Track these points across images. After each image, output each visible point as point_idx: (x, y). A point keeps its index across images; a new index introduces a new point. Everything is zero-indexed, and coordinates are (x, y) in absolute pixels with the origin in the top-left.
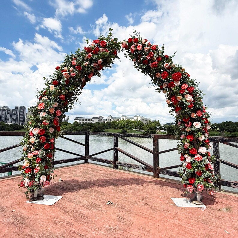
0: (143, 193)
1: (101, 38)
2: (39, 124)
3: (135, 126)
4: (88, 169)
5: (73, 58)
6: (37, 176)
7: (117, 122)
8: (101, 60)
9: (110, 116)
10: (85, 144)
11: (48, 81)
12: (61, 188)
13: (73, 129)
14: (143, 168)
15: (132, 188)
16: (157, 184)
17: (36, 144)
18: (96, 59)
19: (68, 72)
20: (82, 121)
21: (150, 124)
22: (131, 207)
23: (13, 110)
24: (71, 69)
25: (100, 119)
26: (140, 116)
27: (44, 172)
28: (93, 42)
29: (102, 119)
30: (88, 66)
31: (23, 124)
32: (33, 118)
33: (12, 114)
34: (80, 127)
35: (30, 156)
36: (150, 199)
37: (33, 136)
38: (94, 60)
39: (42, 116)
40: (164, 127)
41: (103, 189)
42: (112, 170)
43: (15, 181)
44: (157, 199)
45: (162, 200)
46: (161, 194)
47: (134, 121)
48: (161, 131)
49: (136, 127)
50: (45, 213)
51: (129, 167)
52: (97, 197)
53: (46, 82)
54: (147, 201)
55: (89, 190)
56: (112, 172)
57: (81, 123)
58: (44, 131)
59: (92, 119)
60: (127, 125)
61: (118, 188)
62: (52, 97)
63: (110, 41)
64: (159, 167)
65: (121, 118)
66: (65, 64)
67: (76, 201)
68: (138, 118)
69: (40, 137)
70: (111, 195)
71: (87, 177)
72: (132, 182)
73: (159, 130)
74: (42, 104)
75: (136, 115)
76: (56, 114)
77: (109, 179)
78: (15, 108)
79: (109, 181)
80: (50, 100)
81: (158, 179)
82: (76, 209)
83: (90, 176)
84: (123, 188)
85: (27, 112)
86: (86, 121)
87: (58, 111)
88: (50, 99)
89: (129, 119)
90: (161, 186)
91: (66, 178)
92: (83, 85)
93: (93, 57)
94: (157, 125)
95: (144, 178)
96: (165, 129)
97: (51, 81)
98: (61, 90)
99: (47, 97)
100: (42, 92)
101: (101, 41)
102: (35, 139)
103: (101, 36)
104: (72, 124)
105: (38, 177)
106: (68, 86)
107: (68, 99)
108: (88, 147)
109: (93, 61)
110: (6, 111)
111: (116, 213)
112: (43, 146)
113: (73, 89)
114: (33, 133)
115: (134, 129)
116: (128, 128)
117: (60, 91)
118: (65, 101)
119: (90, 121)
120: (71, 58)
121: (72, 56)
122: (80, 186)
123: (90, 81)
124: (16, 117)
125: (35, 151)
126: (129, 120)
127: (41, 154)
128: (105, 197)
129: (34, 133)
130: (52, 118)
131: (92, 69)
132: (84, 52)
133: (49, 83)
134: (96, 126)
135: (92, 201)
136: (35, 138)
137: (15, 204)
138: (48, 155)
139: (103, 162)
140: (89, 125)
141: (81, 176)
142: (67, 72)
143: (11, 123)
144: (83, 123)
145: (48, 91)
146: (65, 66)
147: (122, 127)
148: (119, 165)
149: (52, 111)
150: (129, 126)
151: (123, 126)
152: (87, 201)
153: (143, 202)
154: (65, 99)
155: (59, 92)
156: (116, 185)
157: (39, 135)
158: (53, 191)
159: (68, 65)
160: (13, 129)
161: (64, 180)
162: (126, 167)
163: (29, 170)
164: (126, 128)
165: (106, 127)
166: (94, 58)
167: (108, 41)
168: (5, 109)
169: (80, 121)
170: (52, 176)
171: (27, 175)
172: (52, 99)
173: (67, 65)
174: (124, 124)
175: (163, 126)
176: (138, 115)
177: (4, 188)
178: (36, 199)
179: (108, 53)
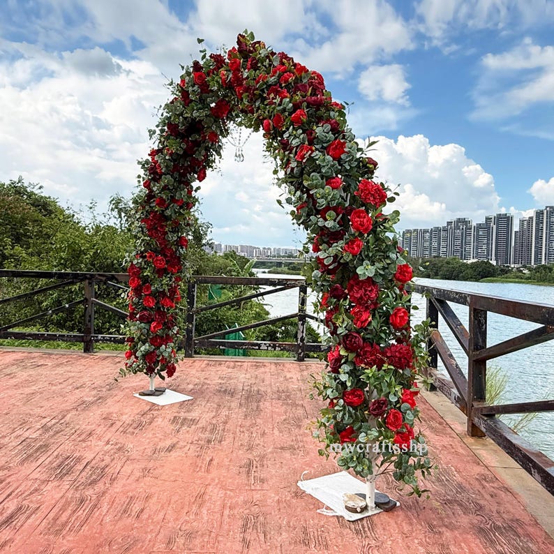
23: (479, 226)
31: (507, 261)
78: (484, 221)
85: (518, 230)
110: (463, 229)
124: (488, 244)
143: (475, 260)
160: (479, 275)
168: (460, 224)
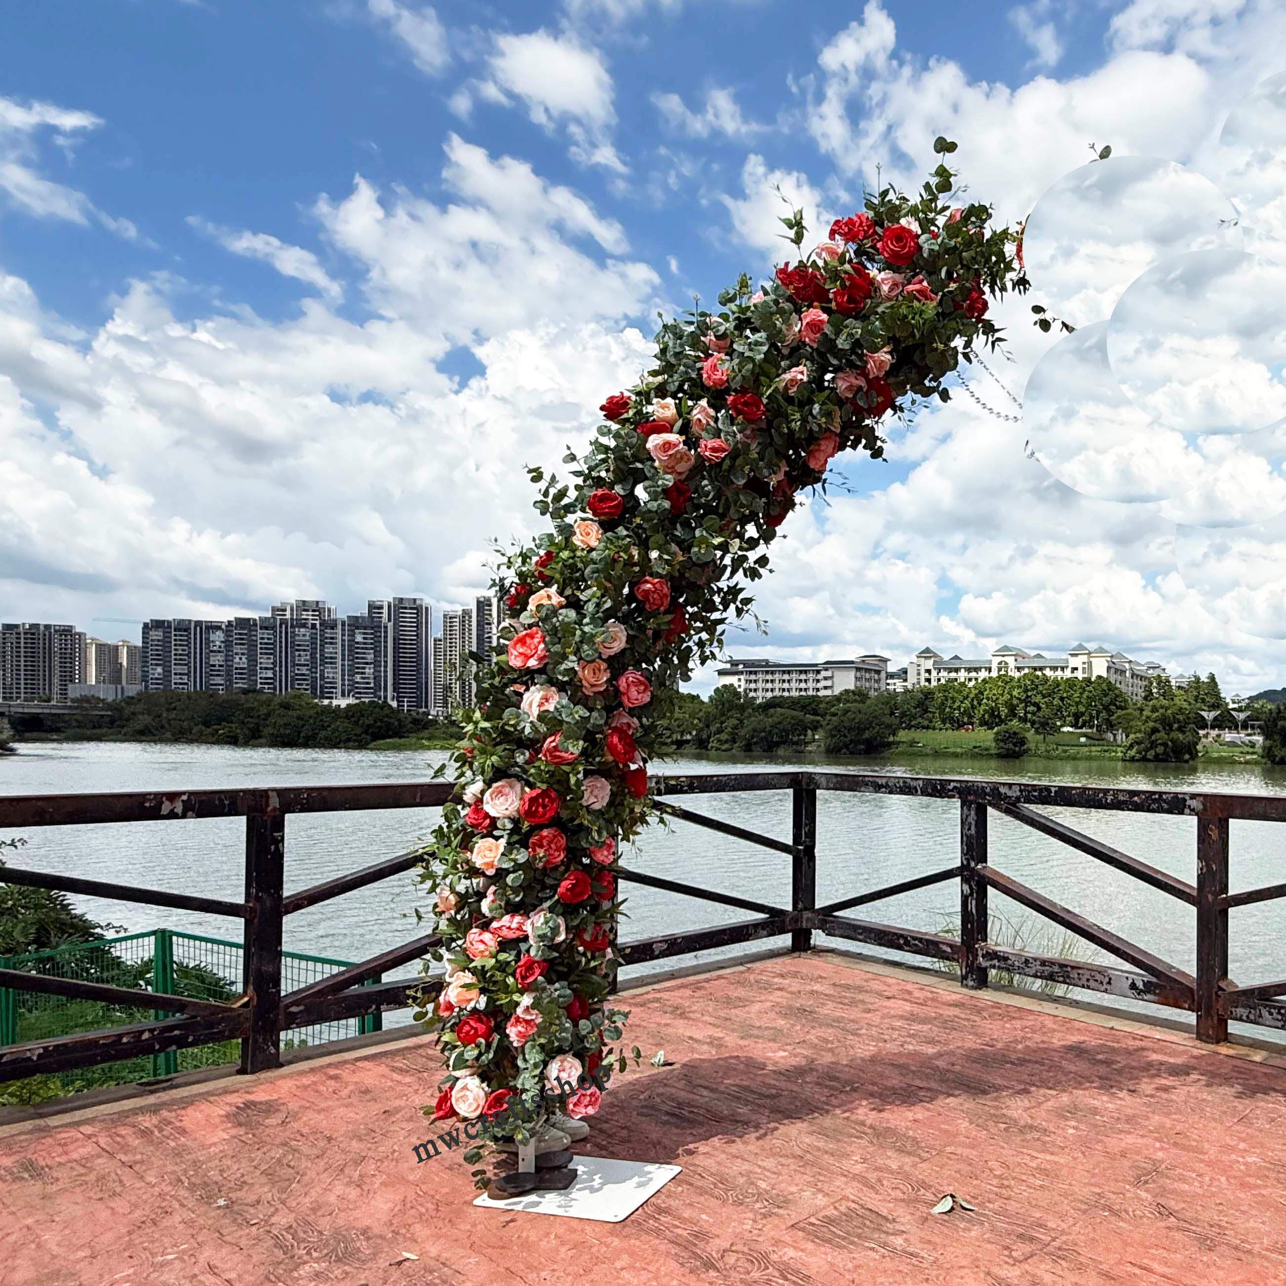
0: (1140, 1141)
1: (882, 204)
2: (520, 759)
3: (1073, 709)
4: (817, 987)
5: (710, 338)
6: (525, 1060)
7: (971, 684)
8: (884, 356)
9: (927, 650)
10: (789, 841)
11: (562, 494)
12: (665, 1108)
13: (713, 729)
14: (1133, 986)
15: (1073, 1110)
16: (1216, 1081)
17: (509, 879)
18: (853, 351)
19: (680, 433)
20: (760, 685)
21: (1164, 695)
22: (1076, 1228)
23: (355, 623)
24: (696, 415)
25: (867, 670)
26: (1101, 650)
27: (566, 1039)
28: (832, 234)
29: (878, 672)
30: (806, 394)
31: (421, 700)
32: (486, 725)
33: (352, 648)
34: (753, 721)
35: (482, 947)
36: (1183, 1179)
37: (491, 827)
38: (838, 353)
39: (535, 712)
40: (1242, 716)
41: (910, 1115)
42: (954, 997)
43: (401, 1070)
44: (1223, 1179)
45: (1252, 1180)
46: (1242, 1146)
47: (1071, 683)
48: (1228, 736)
49: (1077, 716)
50: (588, 1271)
51: (1051, 977)
52: (877, 1169)
53: (546, 494)
54: (1164, 1191)
55: (827, 1121)
56: (956, 1005)
57: (760, 694)
58: (552, 801)
59: (818, 672)
60: (1027, 701)
61: (997, 1108)
62: (589, 594)
63: (941, 221)
64: (1232, 983)
65: (994, 666)
66: (660, 379)
67: (760, 1196)
68: (1090, 664)
69: (529, 834)
70: (959, 1151)
71: (812, 1037)
72: (1072, 1068)
73: (1214, 733)
74: (532, 637)
75: (1081, 647)
76: (617, 692)
77: (940, 1055)
78: (366, 612)
79: (941, 1063)
80: (578, 613)
81: (1224, 1050)
82: (766, 1247)
83: (829, 1033)
84: (1026, 1109)
85: (440, 635)
86: (786, 685)
87: (631, 675)
88: (574, 604)
89: (1041, 669)
90: (1239, 1096)
91: (693, 1050)
92: (774, 512)
93: (838, 333)
94: (1203, 700)
95: (1138, 1043)
96: (1253, 727)
97: (577, 487)
98: (645, 546)
99: (561, 593)
100: (525, 557)
101: (882, 226)
102: (502, 850)
103: (885, 193)
104: (705, 699)
105: (536, 1066)
106: (686, 525)
107: (687, 603)
108: (812, 858)
109: (835, 362)
110: (314, 626)
111: (995, 1270)
112: (554, 888)
113: (717, 541)
114: (487, 815)
115: (1065, 729)
116: (1033, 723)
117: (635, 552)
118: (669, 617)
119: (811, 685)
120: (695, 341)
121: (704, 328)
122: (773, 1097)
123: (818, 486)
124: (376, 664)
125: (507, 918)
126: (1039, 673)
127: (542, 937)
128: (924, 1165)
129: (493, 813)
130: (597, 718)
131: (828, 415)
132: (776, 302)
133: (565, 501)
134: (846, 711)
135: (851, 1191)
136: (503, 842)
137: (413, 1212)
138: (587, 937)
139: (899, 948)
140: (803, 707)
141: (776, 1036)
142: (673, 437)
143: (351, 701)
144: (769, 695)
145: (565, 554)
146: (661, 391)
147: (999, 716)
148: (994, 967)
149: (592, 680)
150: (1039, 709)
151: (1004, 711)
152: (820, 1191)
153: (1143, 1194)
154: (667, 602)
155: (629, 563)
156: (985, 1092)
157: (526, 826)
158: (624, 1133)
159: (680, 389)
160: (366, 732)
161: (681, 1058)
162: (1035, 976)
163: (481, 1028)
164: (1024, 720)
165: (903, 715)
166: (842, 343)
167: (926, 224)
168: (307, 615)
169: (753, 686)
170: (612, 1058)
171: (471, 1053)
172: (590, 607)
173: (672, 388)
174: (1007, 697)
175: (1240, 710)
176: (1091, 646)
177: (342, 1111)
178: (529, 1186)
179: (931, 307)
